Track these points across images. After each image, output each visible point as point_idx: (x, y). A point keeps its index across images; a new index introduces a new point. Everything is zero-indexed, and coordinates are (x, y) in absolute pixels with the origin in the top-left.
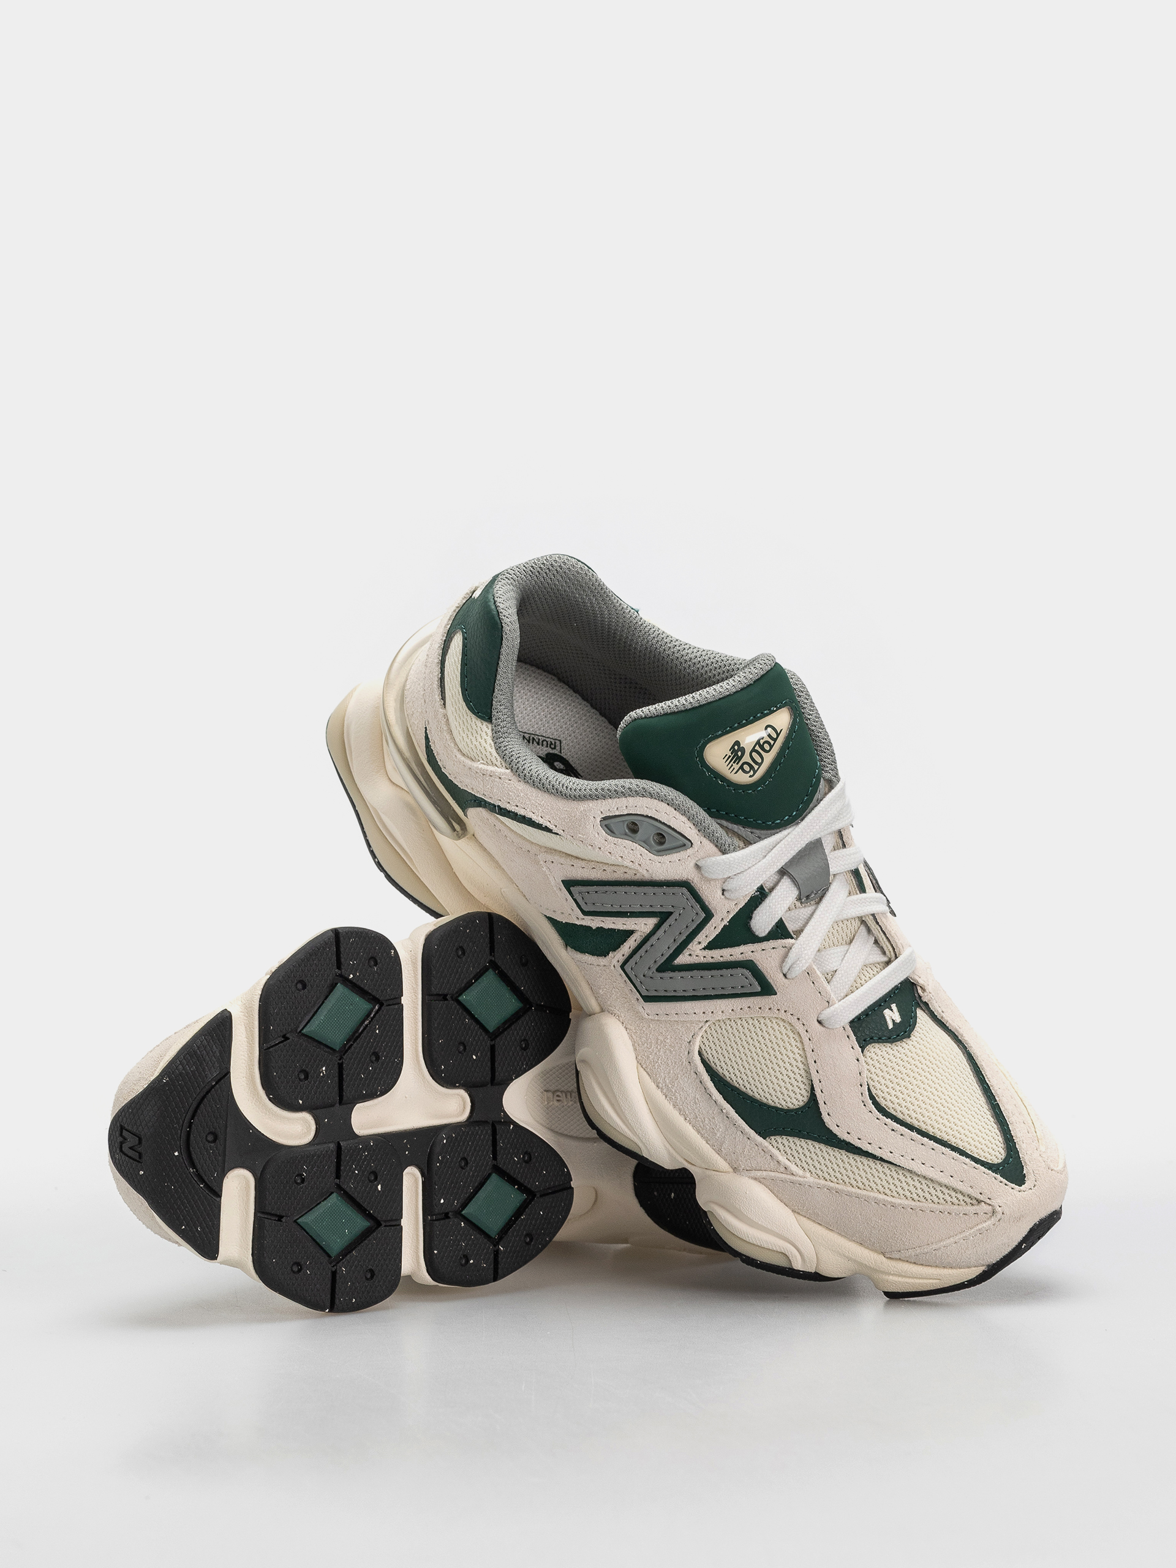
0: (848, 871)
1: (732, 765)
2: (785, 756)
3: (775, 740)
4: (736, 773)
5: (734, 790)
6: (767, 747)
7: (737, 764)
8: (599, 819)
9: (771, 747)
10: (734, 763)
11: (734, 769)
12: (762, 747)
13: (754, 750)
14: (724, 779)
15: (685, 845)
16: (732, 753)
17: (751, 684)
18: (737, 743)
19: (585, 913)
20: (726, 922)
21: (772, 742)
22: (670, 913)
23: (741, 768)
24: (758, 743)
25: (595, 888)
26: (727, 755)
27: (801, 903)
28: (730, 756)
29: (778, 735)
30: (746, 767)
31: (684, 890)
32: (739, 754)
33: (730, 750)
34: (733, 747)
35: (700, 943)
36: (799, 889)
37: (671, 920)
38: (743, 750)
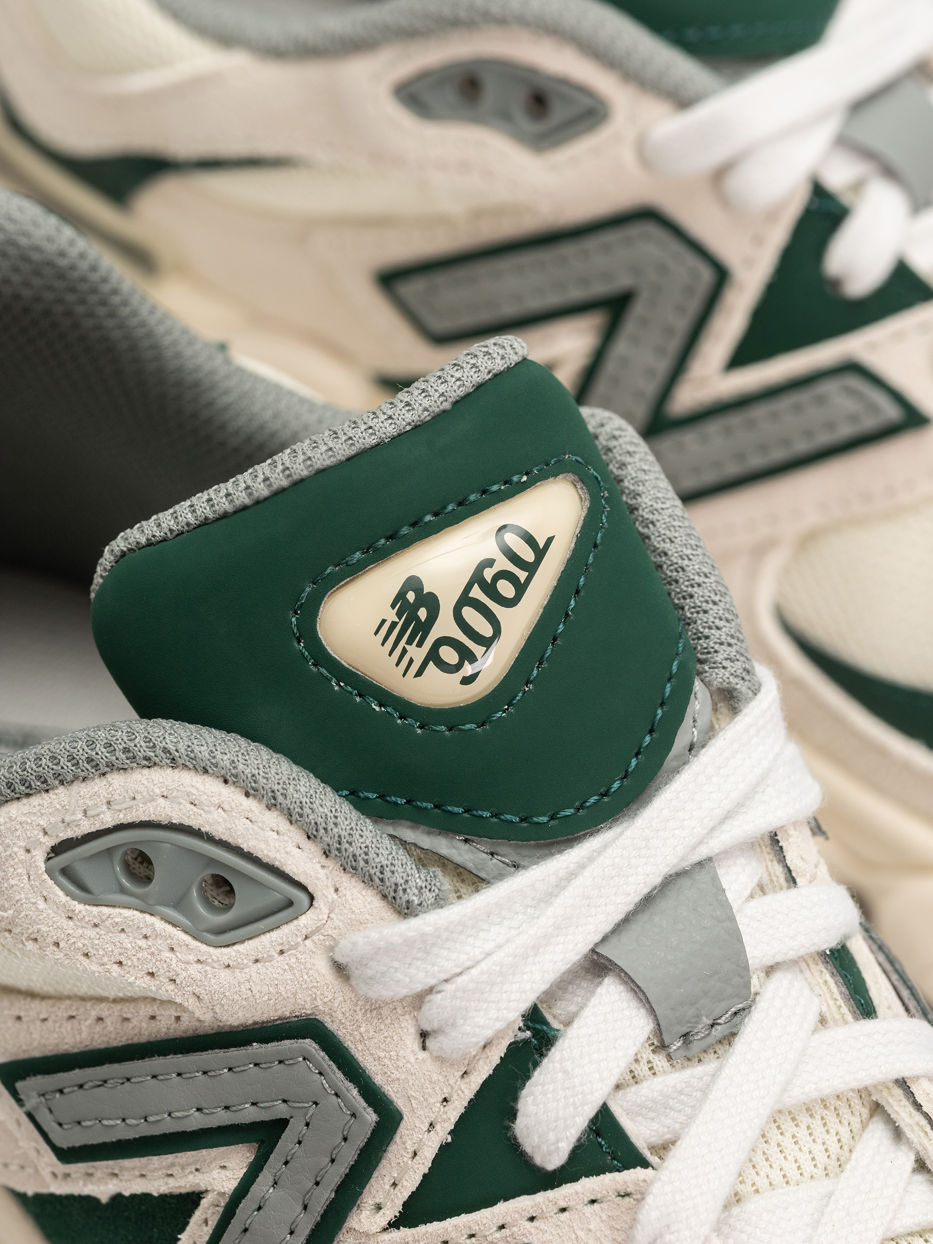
0: (811, 956)
1: (404, 651)
2: (567, 615)
3: (531, 568)
4: (419, 673)
5: (421, 727)
6: (506, 589)
7: (419, 645)
8: (39, 856)
9: (521, 588)
10: (410, 642)
11: (411, 661)
12: (490, 590)
13: (465, 600)
14: (385, 697)
15: (290, 904)
16: (399, 615)
17: (444, 411)
18: (413, 583)
19: (67, 1155)
20: (442, 1134)
21: (522, 575)
22: (281, 1124)
23: (433, 656)
24: (477, 578)
25: (77, 1075)
26: (383, 621)
27: (669, 1057)
28: (394, 625)
29: (540, 553)
30: (449, 655)
31: (309, 1045)
32: (423, 614)
33: (393, 606)
34: (401, 596)
35: (379, 1207)
36: (652, 1011)
37: (286, 1143)
38: (431, 602)
